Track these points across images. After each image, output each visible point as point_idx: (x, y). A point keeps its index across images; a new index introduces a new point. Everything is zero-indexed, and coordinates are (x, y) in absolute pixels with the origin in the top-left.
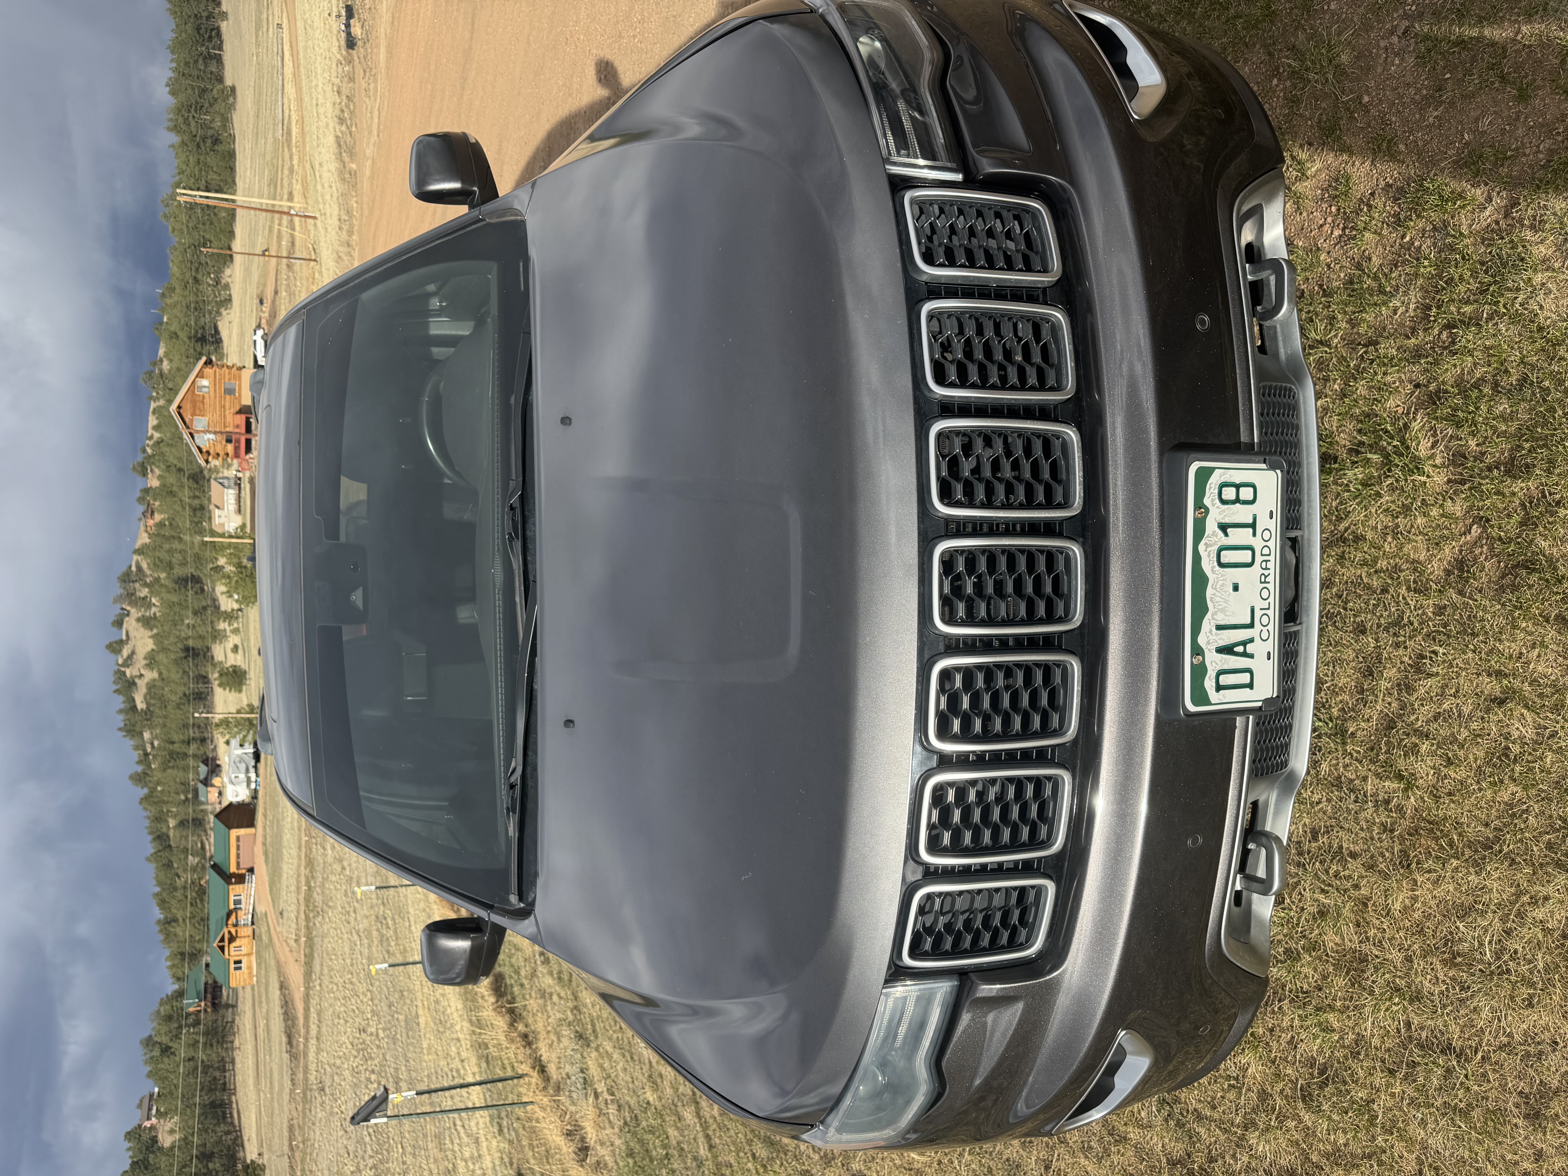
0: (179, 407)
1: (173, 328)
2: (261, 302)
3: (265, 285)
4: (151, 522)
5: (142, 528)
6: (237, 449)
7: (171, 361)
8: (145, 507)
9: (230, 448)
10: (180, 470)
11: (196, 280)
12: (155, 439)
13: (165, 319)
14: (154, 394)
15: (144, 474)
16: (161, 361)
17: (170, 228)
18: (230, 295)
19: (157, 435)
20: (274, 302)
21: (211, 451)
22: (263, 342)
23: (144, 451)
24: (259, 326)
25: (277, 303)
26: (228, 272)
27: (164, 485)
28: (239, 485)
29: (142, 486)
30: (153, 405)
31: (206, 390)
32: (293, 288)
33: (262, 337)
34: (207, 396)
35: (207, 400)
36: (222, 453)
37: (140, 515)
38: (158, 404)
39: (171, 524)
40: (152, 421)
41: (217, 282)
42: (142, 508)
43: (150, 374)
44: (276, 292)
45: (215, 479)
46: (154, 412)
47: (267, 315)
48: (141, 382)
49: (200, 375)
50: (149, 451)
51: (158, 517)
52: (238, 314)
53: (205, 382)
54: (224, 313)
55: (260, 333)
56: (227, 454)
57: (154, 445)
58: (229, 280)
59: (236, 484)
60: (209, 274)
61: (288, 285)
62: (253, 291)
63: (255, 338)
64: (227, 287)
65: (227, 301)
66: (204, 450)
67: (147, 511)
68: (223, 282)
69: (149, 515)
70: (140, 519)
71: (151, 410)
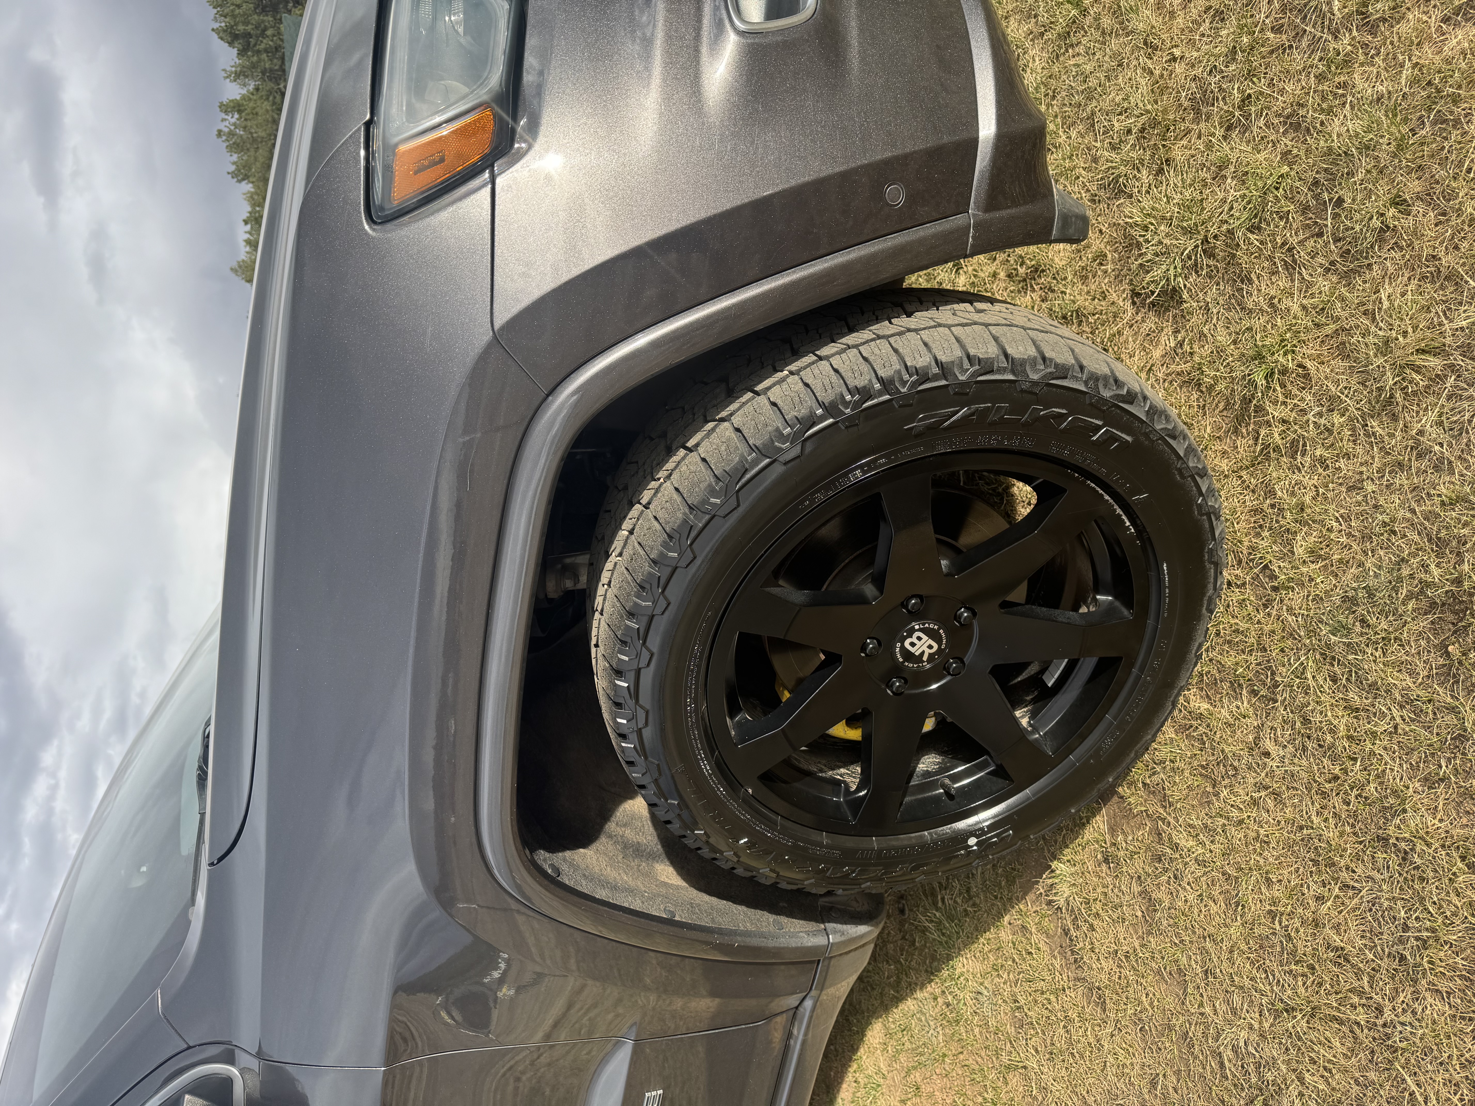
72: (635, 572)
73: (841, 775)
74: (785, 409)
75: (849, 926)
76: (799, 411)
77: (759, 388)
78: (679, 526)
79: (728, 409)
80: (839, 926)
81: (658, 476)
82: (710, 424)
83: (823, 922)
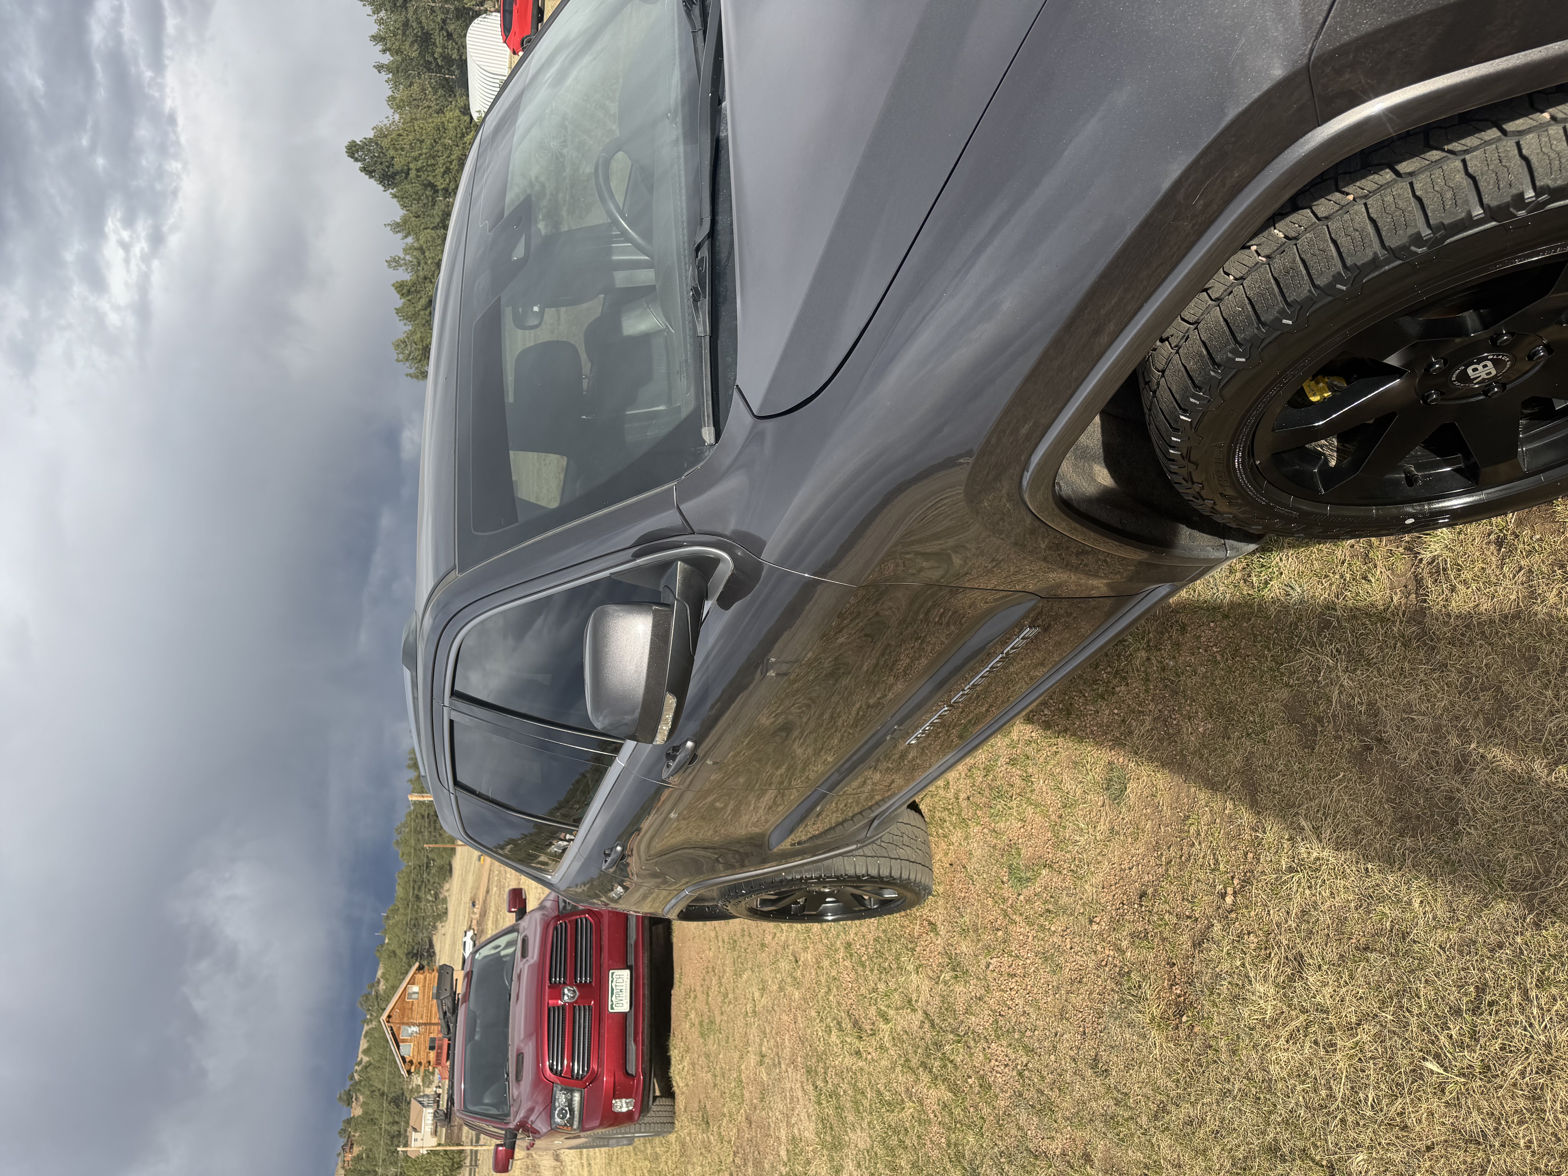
0: (389, 1017)
1: (391, 948)
2: (474, 905)
3: (478, 889)
4: (349, 1156)
5: (340, 1164)
6: (438, 1056)
7: (387, 980)
8: (345, 1140)
9: (432, 1055)
10: (383, 1094)
11: (418, 898)
12: (363, 1064)
13: (387, 941)
14: (368, 1017)
15: (349, 1103)
16: (379, 982)
17: (400, 853)
18: (446, 909)
19: (366, 1059)
20: (485, 902)
21: (414, 1061)
22: (472, 943)
23: (352, 1078)
24: (470, 928)
25: (488, 901)
26: (447, 886)
27: (366, 1113)
28: (438, 1101)
29: (345, 1118)
30: (366, 1028)
31: (415, 996)
32: (503, 881)
33: (472, 938)
34: (415, 1002)
35: (415, 1007)
36: (424, 1062)
37: (340, 1149)
38: (370, 1026)
39: (368, 1157)
40: (364, 1044)
41: (436, 896)
42: (343, 1141)
43: (367, 997)
44: (488, 892)
45: (415, 1099)
46: (365, 1036)
47: (477, 916)
48: (358, 1005)
49: (412, 982)
50: (356, 1077)
51: (356, 1150)
52: (451, 926)
53: (415, 988)
54: (439, 925)
55: (470, 934)
56: (429, 1062)
57: (362, 1071)
58: (447, 894)
59: (434, 1102)
60: (430, 890)
61: (499, 881)
62: (467, 899)
63: (464, 939)
64: (445, 900)
65: (443, 915)
66: (407, 1060)
67: (346, 1145)
68: (441, 896)
69: (348, 1148)
70: (339, 1154)
71: (364, 1033)
72: (1288, 288)
73: (1321, 447)
74: (1539, 172)
75: (1242, 544)
76: (1555, 180)
77: (1510, 126)
78: (1363, 264)
79: (1463, 141)
80: (1235, 543)
81: (1345, 189)
82: (1435, 152)
83: (1224, 538)
